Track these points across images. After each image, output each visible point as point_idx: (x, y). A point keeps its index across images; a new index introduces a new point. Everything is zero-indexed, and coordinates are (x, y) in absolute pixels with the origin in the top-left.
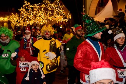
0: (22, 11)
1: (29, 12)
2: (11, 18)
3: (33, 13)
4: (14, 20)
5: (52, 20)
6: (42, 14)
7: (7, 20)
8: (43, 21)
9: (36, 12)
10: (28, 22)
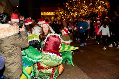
0: (67, 5)
1: (72, 6)
2: (58, 12)
3: (76, 6)
4: (60, 13)
5: (94, 11)
6: (84, 6)
7: (54, 14)
8: (86, 13)
9: (79, 5)
10: (71, 14)
